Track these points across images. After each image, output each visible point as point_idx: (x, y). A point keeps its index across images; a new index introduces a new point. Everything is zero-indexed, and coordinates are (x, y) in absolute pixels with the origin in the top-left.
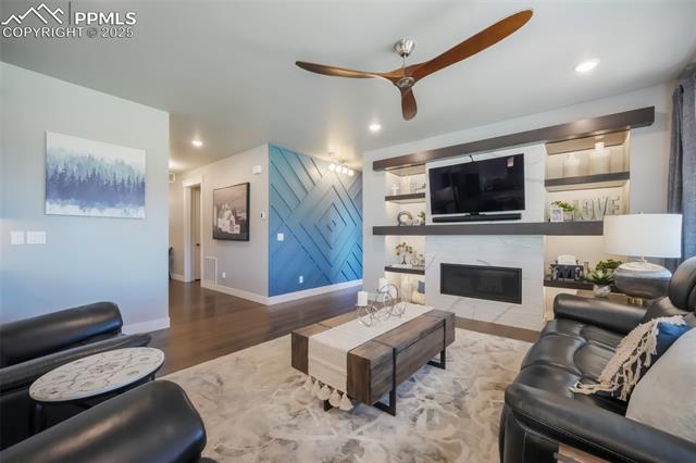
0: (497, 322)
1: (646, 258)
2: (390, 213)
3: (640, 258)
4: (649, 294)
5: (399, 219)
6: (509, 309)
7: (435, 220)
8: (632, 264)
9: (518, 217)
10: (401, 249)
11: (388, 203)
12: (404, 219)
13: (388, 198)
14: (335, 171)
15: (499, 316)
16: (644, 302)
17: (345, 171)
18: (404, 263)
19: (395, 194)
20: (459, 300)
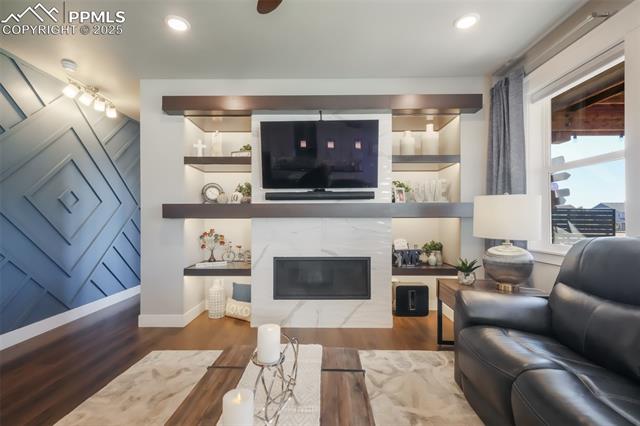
0: (344, 326)
1: (511, 241)
2: (191, 184)
3: (504, 241)
4: (513, 278)
5: (203, 193)
6: (359, 306)
7: (269, 197)
8: (500, 248)
9: (371, 196)
10: (206, 238)
11: (187, 166)
12: (212, 194)
13: (189, 160)
14: (75, 102)
15: (348, 318)
16: (513, 288)
17: (99, 106)
18: (212, 259)
19: (200, 155)
20: (299, 306)
